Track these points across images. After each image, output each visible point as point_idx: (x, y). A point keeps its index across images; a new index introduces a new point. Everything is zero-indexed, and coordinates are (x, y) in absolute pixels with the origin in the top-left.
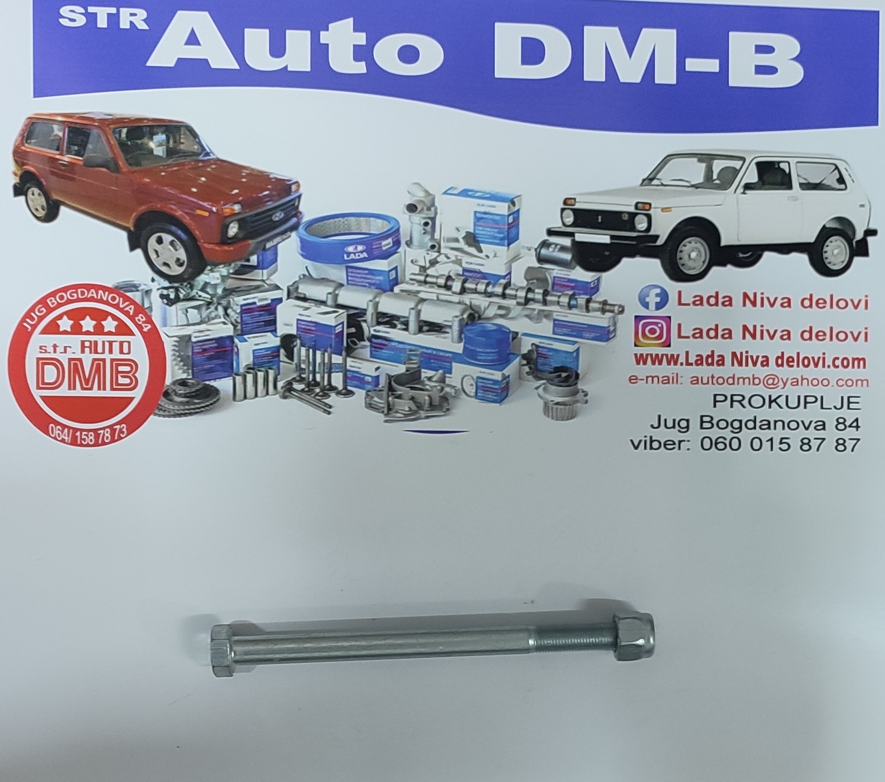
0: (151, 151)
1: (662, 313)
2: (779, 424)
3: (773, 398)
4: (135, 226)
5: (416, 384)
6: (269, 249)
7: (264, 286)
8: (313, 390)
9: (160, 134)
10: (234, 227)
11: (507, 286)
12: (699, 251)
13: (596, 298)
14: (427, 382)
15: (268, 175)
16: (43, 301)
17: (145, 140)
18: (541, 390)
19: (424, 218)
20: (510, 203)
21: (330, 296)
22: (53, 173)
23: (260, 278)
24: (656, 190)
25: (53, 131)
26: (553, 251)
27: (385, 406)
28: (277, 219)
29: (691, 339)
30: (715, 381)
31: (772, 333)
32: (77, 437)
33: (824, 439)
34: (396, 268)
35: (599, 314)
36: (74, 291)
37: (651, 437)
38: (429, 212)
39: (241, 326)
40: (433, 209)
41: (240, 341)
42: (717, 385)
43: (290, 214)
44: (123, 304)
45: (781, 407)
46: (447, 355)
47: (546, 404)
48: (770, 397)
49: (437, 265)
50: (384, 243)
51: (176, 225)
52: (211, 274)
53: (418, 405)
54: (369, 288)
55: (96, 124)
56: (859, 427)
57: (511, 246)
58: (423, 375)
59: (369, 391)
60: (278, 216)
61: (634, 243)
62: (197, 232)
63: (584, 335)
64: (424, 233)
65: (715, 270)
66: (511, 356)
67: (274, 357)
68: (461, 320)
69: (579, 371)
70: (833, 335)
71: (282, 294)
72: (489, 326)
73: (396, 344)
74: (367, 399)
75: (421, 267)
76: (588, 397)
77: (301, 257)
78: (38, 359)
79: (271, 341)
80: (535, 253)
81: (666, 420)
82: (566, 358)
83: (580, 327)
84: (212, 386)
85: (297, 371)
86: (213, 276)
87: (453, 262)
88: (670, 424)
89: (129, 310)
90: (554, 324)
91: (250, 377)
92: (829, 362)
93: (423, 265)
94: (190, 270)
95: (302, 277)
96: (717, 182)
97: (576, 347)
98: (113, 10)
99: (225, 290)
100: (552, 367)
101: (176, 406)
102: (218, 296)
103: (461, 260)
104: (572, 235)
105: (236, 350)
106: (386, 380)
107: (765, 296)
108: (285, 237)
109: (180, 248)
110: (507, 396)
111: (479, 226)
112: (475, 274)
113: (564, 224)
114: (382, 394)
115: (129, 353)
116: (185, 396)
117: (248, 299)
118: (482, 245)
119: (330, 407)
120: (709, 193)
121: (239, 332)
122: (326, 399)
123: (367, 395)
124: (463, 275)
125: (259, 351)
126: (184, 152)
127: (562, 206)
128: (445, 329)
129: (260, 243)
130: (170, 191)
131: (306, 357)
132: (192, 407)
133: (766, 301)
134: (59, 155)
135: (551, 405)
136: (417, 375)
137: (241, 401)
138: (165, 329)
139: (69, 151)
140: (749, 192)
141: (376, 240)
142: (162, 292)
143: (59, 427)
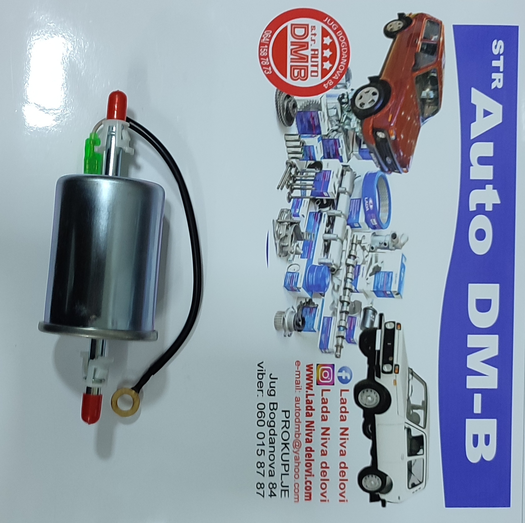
0: (424, 90)
1: (336, 380)
2: (272, 449)
3: (287, 445)
4: (382, 81)
5: (295, 237)
6: (370, 155)
7: (349, 152)
8: (291, 179)
9: (433, 94)
10: (382, 135)
11: (351, 290)
12: (371, 402)
13: (344, 342)
14: (296, 244)
15: (411, 155)
16: (340, 28)
17: (430, 87)
18: (292, 310)
19: (389, 243)
20: (397, 292)
21: (344, 189)
22: (411, 34)
23: (354, 150)
24: (406, 375)
25: (436, 35)
26: (371, 317)
27: (282, 221)
28: (387, 160)
29: (321, 397)
31: (325, 445)
32: (264, 46)
33: (264, 476)
34: (360, 227)
35: (335, 343)
36: (346, 46)
37: (265, 374)
38: (392, 246)
39: (326, 139)
40: (394, 248)
41: (318, 139)
42: (295, 412)
43: (390, 167)
44: (339, 73)
45: (282, 450)
46: (311, 256)
47: (284, 312)
49: (362, 251)
50: (374, 220)
51: (383, 103)
52: (356, 123)
53: (283, 239)
54: (349, 212)
55: (439, 59)
56: (271, 497)
57: (373, 293)
58: (300, 242)
59: (291, 211)
60: (389, 160)
61: (376, 364)
62: (379, 115)
63: (323, 335)
64: (380, 243)
65: (361, 411)
66: (311, 293)
67: (310, 157)
68: (331, 264)
69: (302, 332)
70: (324, 481)
71: (345, 162)
72: (327, 280)
73: (317, 227)
74: (286, 210)
75: (361, 241)
76: (287, 337)
77: (365, 173)
78: (308, 25)
79: (319, 155)
80: (369, 306)
81: (274, 382)
82: (310, 325)
83: (328, 331)
84: (293, 122)
85: (302, 170)
87: (364, 260)
88: (272, 385)
89: (335, 77)
90: (329, 318)
91: (298, 144)
92: (309, 478)
93: (363, 242)
94: (358, 111)
95: (355, 173)
96: (411, 412)
97: (316, 330)
98: (501, 70)
99: (347, 130)
100: (305, 317)
101: (282, 102)
102: (344, 126)
103: (365, 264)
104: (380, 327)
105: (314, 136)
106: (296, 221)
107: (346, 440)
108: (377, 164)
109: (370, 105)
110: (288, 290)
111: (384, 275)
112: (357, 272)
113: (386, 323)
114: (289, 219)
115: (312, 76)
116: (287, 107)
117: (342, 143)
118: (373, 276)
119: (282, 189)
120: (405, 408)
121: (323, 138)
122: (286, 187)
123: (288, 210)
124: (357, 265)
125: (313, 149)
126: (424, 108)
127: (396, 322)
128: (326, 255)
129: (374, 150)
130: (402, 100)
131: (309, 175)
132: (281, 111)
133: (344, 441)
134: (421, 39)
135: (283, 315)
136: (300, 238)
137: (285, 139)
138: (325, 96)
139: (423, 44)
140: (406, 431)
141: (376, 216)
142: (346, 95)
143: (270, 36)
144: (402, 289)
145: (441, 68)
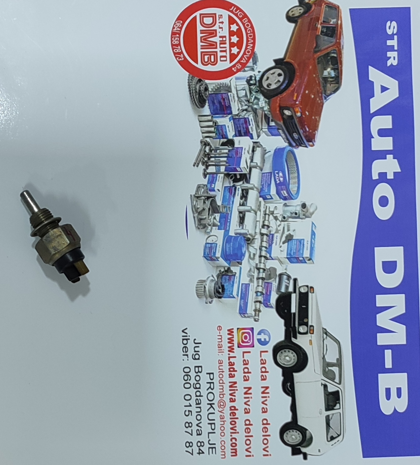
0: (326, 70)
1: (256, 342)
2: (199, 410)
3: (213, 405)
4: (287, 62)
5: (212, 211)
6: (279, 132)
7: (259, 129)
8: (206, 157)
9: (334, 73)
10: (289, 113)
11: (266, 258)
12: (289, 361)
13: (263, 307)
14: (213, 217)
15: (316, 130)
16: (245, 16)
17: (331, 66)
18: (212, 278)
19: (299, 213)
20: (310, 258)
21: (255, 164)
22: (311, 19)
23: (263, 127)
24: (321, 335)
25: (334, 19)
26: (285, 282)
27: (199, 195)
28: (294, 135)
29: (243, 359)
30: (221, 373)
31: (248, 403)
32: (176, 35)
33: (192, 435)
34: (272, 198)
35: (254, 308)
36: (252, 32)
37: (189, 339)
38: (302, 214)
39: (238, 119)
40: (304, 217)
41: (229, 118)
42: (218, 374)
43: (297, 142)
44: (246, 57)
45: (208, 410)
46: (228, 227)
47: (204, 281)
48: (214, 404)
49: (275, 220)
50: (285, 192)
51: (288, 83)
52: (264, 102)
53: (200, 213)
54: (261, 185)
55: (338, 41)
56: (199, 455)
57: (287, 259)
58: (216, 215)
59: (207, 186)
60: (296, 136)
61: (292, 326)
62: (285, 94)
63: (242, 300)
64: (291, 213)
65: (280, 370)
66: (229, 261)
67: (222, 136)
68: (246, 234)
69: (223, 299)
70: (249, 437)
71: (255, 139)
72: (244, 249)
73: (232, 200)
74: (202, 185)
75: (273, 212)
76: (209, 304)
77: (275, 148)
78: (215, 14)
79: (231, 134)
80: (284, 272)
81: (198, 347)
82: (229, 291)
83: (246, 297)
84: (205, 104)
85: (215, 148)
86: (263, 103)
87: (277, 229)
88: (197, 349)
89: (243, 60)
90: (247, 284)
91: (211, 124)
92: (234, 436)
93: (275, 213)
94: (265, 91)
95: (265, 149)
96: (327, 369)
97: (236, 296)
98: (396, 48)
99: (256, 109)
100: (224, 284)
101: (194, 86)
102: (253, 106)
103: (278, 233)
104: (295, 292)
105: (225, 116)
106: (212, 195)
107: (268, 398)
108: (285, 140)
109: (277, 86)
110: (208, 260)
111: (297, 242)
112: (271, 241)
113: (300, 287)
114: (206, 193)
115: (221, 61)
116: (200, 91)
117: (252, 121)
118: (286, 244)
119: (197, 166)
120: (320, 366)
121: (234, 117)
122: (202, 164)
123: (204, 185)
124: (270, 234)
125: (225, 128)
126: (326, 86)
127: (310, 286)
128: (242, 226)
129: (282, 126)
130: (306, 79)
131: (223, 153)
132: (194, 94)
133: (265, 399)
134: (321, 22)
135: (204, 284)
136: (216, 211)
137: (198, 119)
138: (234, 79)
139: (323, 27)
140: (322, 387)
141: (286, 187)
142: (253, 77)
143: (181, 25)
144: (313, 254)
145: (340, 49)
